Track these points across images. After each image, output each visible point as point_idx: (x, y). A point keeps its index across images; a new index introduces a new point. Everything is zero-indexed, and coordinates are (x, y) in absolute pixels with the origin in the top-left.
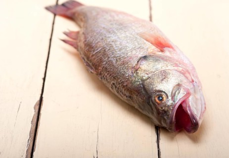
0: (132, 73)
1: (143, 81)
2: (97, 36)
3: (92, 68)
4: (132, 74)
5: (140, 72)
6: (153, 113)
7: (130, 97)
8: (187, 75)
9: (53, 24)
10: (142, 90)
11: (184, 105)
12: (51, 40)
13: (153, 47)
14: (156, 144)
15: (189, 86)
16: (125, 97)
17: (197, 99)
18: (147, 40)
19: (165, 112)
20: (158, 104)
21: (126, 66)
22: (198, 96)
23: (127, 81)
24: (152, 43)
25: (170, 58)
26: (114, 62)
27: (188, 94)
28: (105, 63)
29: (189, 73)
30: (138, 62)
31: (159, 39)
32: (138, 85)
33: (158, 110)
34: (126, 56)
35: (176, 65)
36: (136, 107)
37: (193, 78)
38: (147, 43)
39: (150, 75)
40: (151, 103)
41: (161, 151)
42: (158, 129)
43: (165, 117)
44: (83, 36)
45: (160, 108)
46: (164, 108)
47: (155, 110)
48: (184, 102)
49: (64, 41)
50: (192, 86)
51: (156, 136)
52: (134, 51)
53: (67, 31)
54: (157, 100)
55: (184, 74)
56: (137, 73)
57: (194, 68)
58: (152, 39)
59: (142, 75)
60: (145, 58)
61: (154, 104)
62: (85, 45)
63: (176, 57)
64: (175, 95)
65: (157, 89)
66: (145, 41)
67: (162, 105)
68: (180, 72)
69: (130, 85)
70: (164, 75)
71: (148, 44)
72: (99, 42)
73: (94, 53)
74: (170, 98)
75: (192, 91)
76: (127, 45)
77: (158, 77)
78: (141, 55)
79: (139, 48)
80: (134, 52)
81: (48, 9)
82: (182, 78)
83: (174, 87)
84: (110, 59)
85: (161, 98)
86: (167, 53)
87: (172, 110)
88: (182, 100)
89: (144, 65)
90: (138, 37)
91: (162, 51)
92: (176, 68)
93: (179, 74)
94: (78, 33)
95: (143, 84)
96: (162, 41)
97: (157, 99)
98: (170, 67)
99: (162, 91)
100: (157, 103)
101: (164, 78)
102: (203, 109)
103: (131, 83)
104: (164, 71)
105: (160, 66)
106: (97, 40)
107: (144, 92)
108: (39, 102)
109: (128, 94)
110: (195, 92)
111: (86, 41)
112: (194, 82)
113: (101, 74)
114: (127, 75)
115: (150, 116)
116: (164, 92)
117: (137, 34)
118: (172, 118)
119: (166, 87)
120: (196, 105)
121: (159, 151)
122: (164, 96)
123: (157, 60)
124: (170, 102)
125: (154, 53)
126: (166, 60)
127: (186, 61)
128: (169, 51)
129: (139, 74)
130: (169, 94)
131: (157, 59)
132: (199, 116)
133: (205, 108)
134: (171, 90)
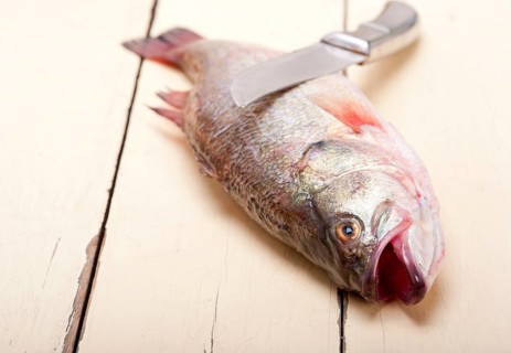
0: (292, 176)
1: (314, 193)
2: (224, 100)
3: (209, 168)
4: (290, 180)
5: (307, 175)
6: (332, 262)
7: (286, 228)
8: (407, 182)
9: (138, 77)
10: (312, 213)
11: (396, 245)
12: (130, 110)
13: (339, 124)
14: (338, 328)
15: (409, 206)
16: (276, 228)
17: (425, 233)
18: (326, 110)
19: (357, 258)
20: (343, 242)
21: (279, 161)
22: (428, 227)
23: (279, 194)
24: (336, 116)
25: (373, 146)
26: (256, 153)
27: (407, 222)
28: (236, 155)
29: (412, 179)
30: (305, 154)
31: (353, 108)
32: (303, 202)
33: (342, 254)
34: (280, 142)
35: (386, 162)
36: (299, 248)
37: (419, 189)
38: (326, 115)
39: (328, 182)
40: (328, 239)
41: (347, 341)
42: (344, 296)
43: (358, 270)
44: (196, 100)
45: (347, 251)
46: (354, 251)
47: (335, 254)
48: (397, 237)
49: (157, 111)
50: (416, 206)
51: (339, 311)
52: (298, 131)
53: (165, 91)
54: (341, 234)
55: (399, 180)
56: (302, 177)
57: (423, 170)
58: (338, 109)
59: (312, 180)
60: (320, 145)
61: (333, 241)
62: (198, 118)
63: (385, 145)
64: (378, 224)
65: (342, 210)
66: (323, 111)
67: (351, 245)
68: (392, 176)
69: (285, 203)
70: (358, 182)
71: (329, 118)
72: (227, 112)
73: (215, 136)
74: (368, 229)
75: (414, 216)
76: (284, 118)
77: (346, 186)
78: (312, 139)
79: (310, 124)
80: (298, 133)
81: (127, 46)
82: (397, 188)
83: (378, 207)
84: (247, 148)
85: (349, 230)
86: (368, 136)
87: (372, 254)
88: (393, 234)
89: (318, 162)
90: (308, 103)
91: (357, 132)
92: (384, 167)
93: (388, 179)
94: (187, 94)
95: (312, 200)
96: (360, 113)
97: (340, 231)
98: (371, 166)
99: (352, 216)
100: (341, 239)
101: (358, 188)
102: (439, 254)
103: (289, 197)
104: (359, 174)
105: (351, 163)
106: (223, 108)
107: (314, 217)
108: (97, 239)
109: (281, 221)
110: (422, 218)
111: (200, 110)
112: (422, 198)
113: (227, 179)
114: (281, 182)
115: (327, 266)
116: (357, 218)
117: (307, 97)
118: (371, 273)
119: (361, 206)
120: (423, 245)
121: (342, 341)
122: (356, 226)
123: (344, 151)
124: (367, 238)
125: (340, 137)
126: (364, 151)
127: (407, 155)
128: (372, 133)
129: (306, 179)
130: (367, 222)
131: (345, 148)
132: (427, 268)
133: (443, 252)
134: (371, 213)
